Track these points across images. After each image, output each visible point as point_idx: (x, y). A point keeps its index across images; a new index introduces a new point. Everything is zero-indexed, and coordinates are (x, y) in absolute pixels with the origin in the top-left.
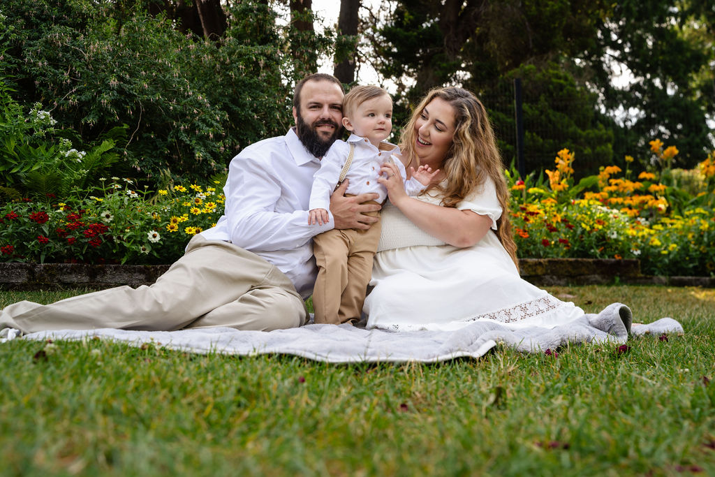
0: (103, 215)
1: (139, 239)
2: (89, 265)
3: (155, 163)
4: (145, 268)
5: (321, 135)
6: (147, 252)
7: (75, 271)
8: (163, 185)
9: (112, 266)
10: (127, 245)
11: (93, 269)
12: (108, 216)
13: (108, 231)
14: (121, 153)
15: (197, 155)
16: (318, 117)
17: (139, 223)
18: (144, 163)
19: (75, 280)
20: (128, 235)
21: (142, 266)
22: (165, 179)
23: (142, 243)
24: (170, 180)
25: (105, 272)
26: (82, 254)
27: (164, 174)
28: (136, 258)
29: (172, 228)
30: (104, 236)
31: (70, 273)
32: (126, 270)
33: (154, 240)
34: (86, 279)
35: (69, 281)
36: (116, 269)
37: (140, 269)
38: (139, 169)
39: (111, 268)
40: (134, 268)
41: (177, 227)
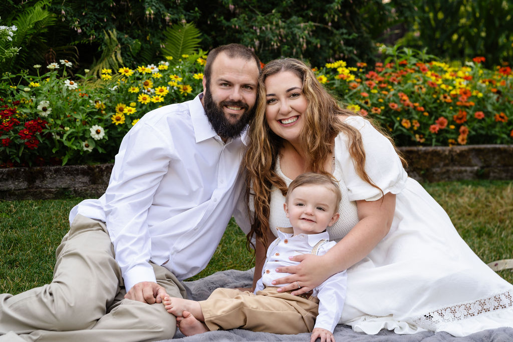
0: (40, 108)
1: (81, 135)
2: (27, 169)
3: (98, 19)
4: (89, 168)
5: (228, 117)
6: (90, 149)
7: (12, 177)
8: (109, 50)
9: (52, 168)
10: (67, 144)
11: (31, 173)
12: (45, 109)
13: (45, 128)
14: (58, 12)
15: (147, 12)
16: (228, 97)
17: (80, 117)
18: (85, 21)
19: (12, 186)
20: (68, 133)
21: (85, 167)
22: (111, 43)
23: (84, 139)
24: (117, 45)
25: (44, 177)
26: (18, 156)
27: (109, 35)
28: (79, 157)
29: (118, 119)
30: (42, 134)
31: (7, 180)
32: (69, 173)
33: (97, 137)
34: (23, 185)
35: (5, 188)
36: (56, 171)
37: (83, 170)
38: (80, 31)
39: (51, 171)
40: (77, 170)
41: (123, 118)
